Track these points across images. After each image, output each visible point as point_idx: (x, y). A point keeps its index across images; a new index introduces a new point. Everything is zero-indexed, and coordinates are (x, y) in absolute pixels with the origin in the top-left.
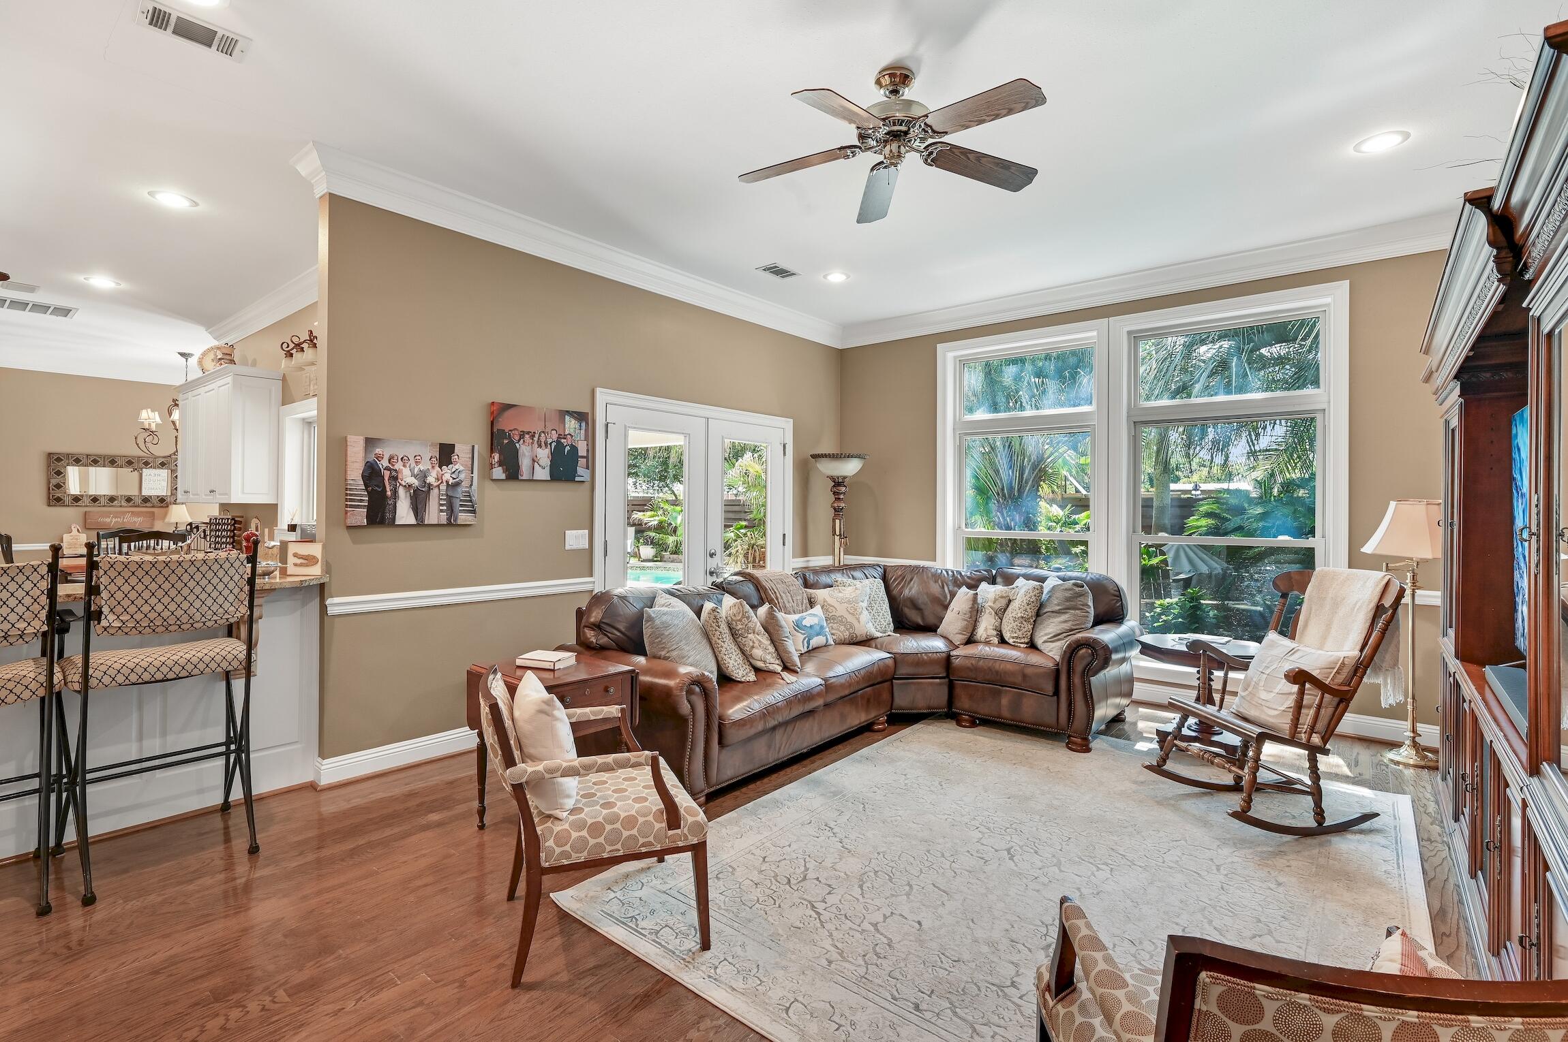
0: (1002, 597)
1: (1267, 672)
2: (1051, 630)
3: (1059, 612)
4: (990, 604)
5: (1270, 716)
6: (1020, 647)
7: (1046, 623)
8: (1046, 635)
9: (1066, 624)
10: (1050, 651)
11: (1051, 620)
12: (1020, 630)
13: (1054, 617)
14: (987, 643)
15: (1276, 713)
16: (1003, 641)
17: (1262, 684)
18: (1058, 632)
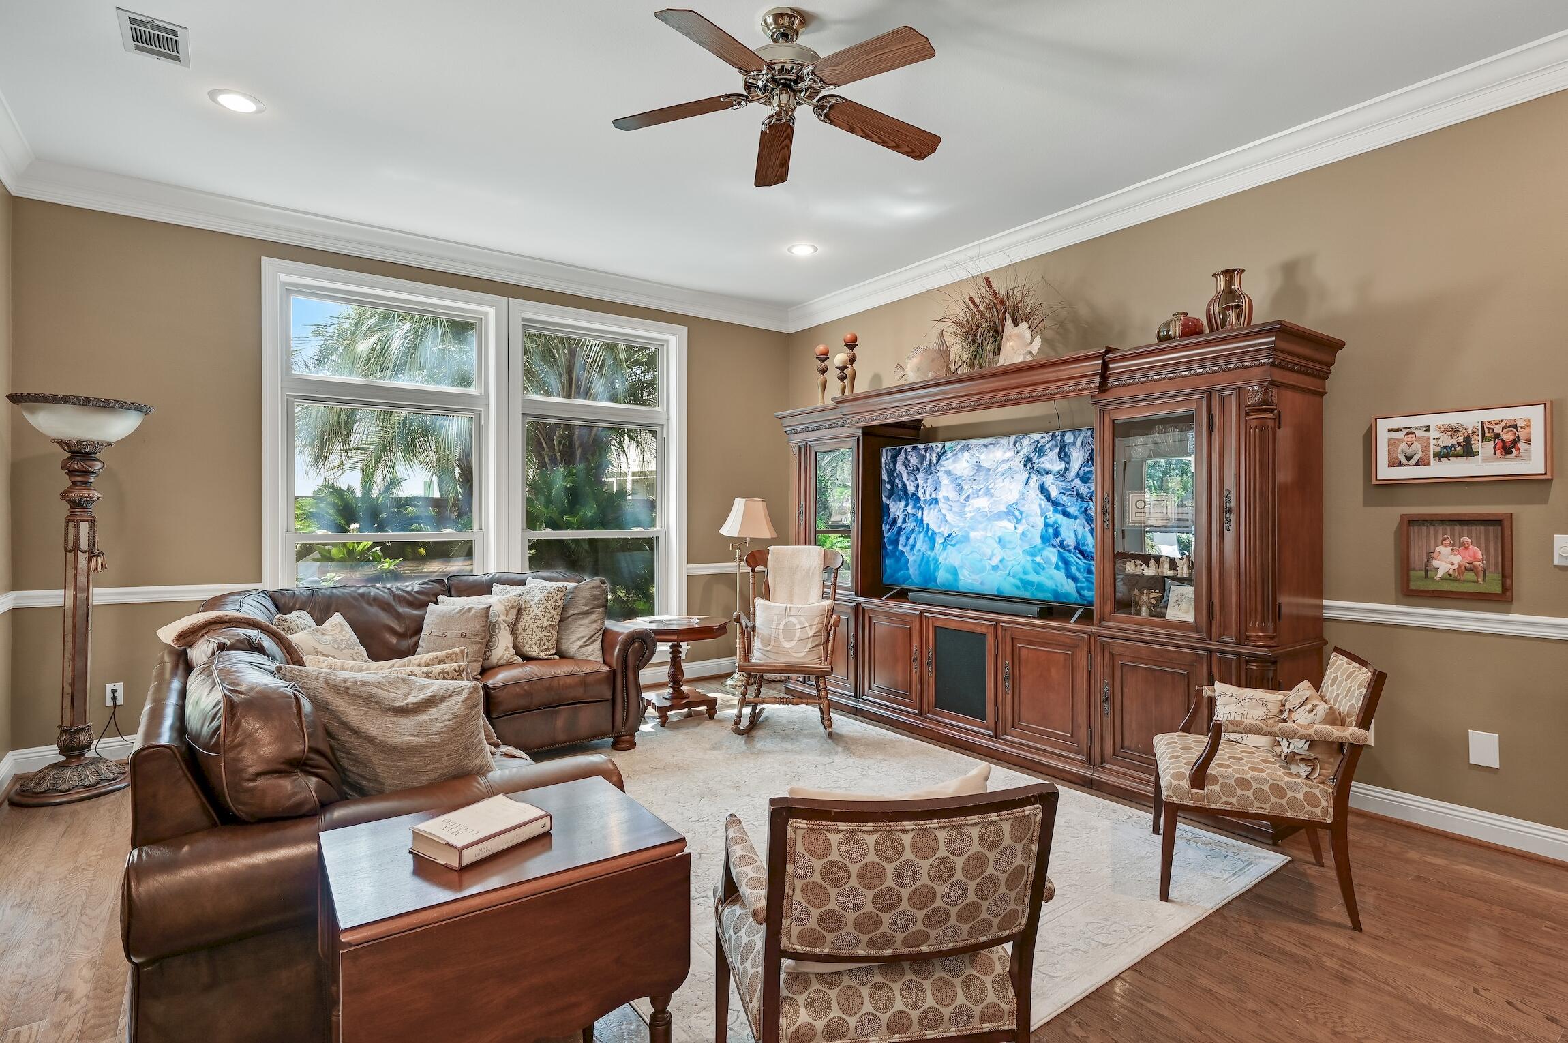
0: (513, 607)
1: (781, 627)
2: (584, 633)
3: (586, 613)
4: (502, 618)
5: (799, 658)
6: (553, 659)
7: (574, 627)
8: (579, 639)
9: (595, 624)
10: (590, 655)
11: (579, 623)
12: (549, 641)
13: (581, 619)
14: (509, 665)
15: (804, 654)
16: (527, 658)
17: (781, 637)
18: (592, 633)
